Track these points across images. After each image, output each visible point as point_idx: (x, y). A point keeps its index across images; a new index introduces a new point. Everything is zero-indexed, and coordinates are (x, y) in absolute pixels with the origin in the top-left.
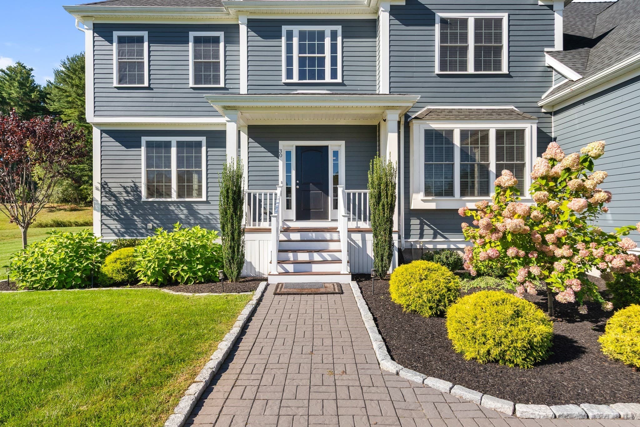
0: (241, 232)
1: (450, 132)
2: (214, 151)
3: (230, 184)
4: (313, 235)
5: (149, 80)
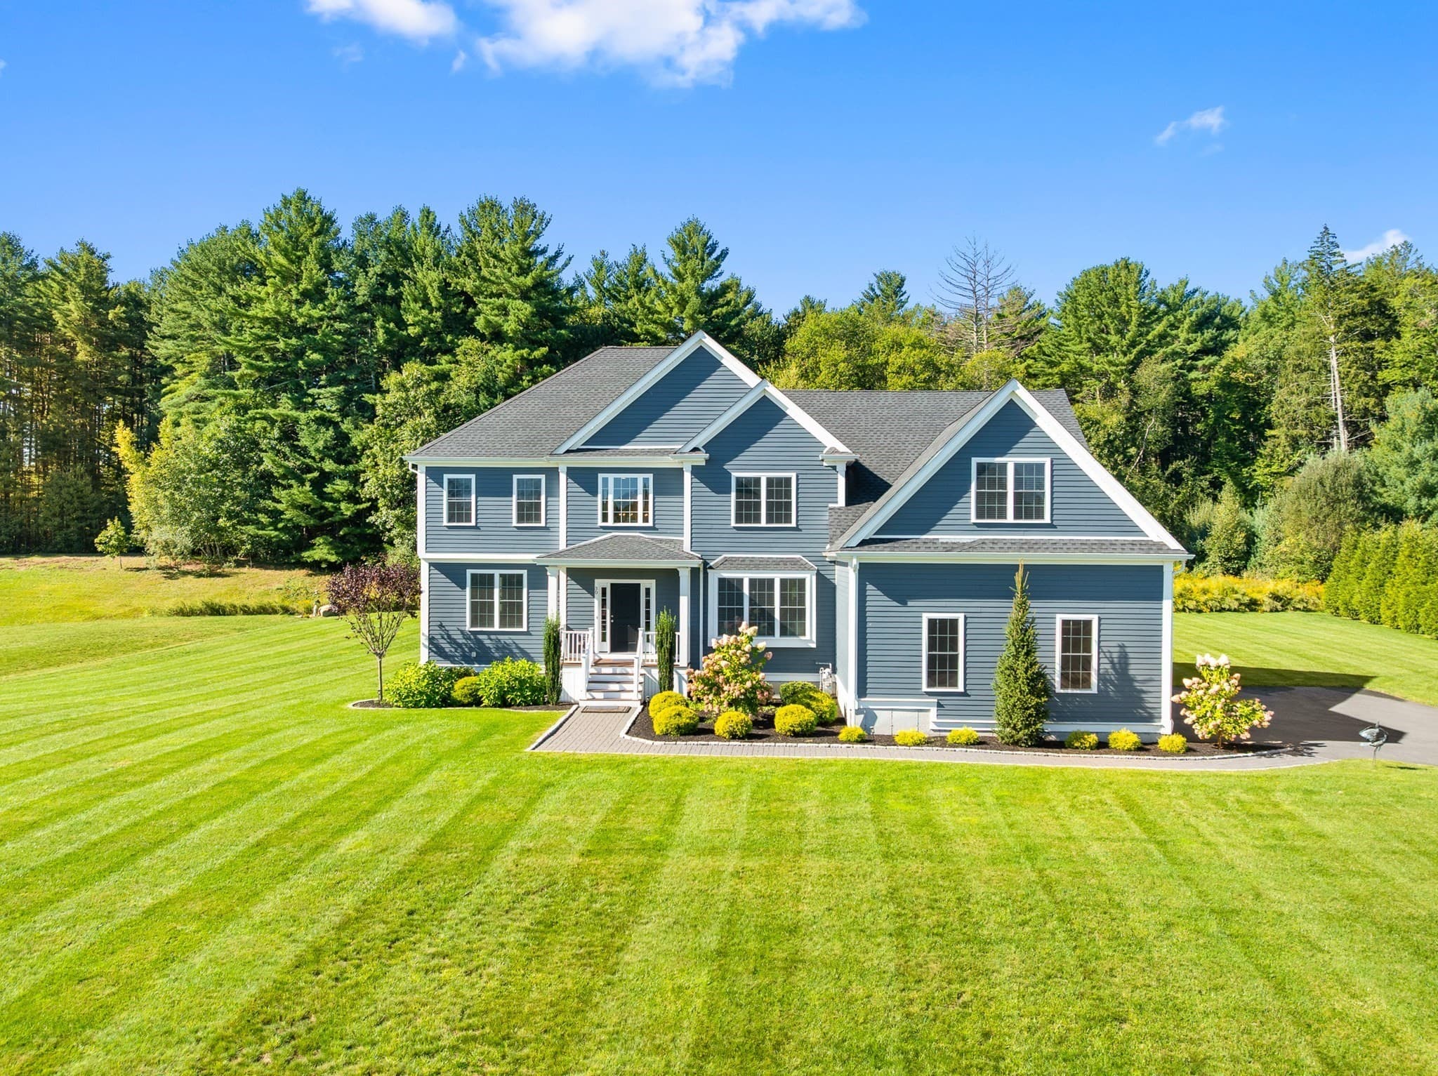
0: (559, 668)
1: (741, 581)
2: (534, 593)
3: (550, 632)
4: (619, 670)
5: (477, 519)
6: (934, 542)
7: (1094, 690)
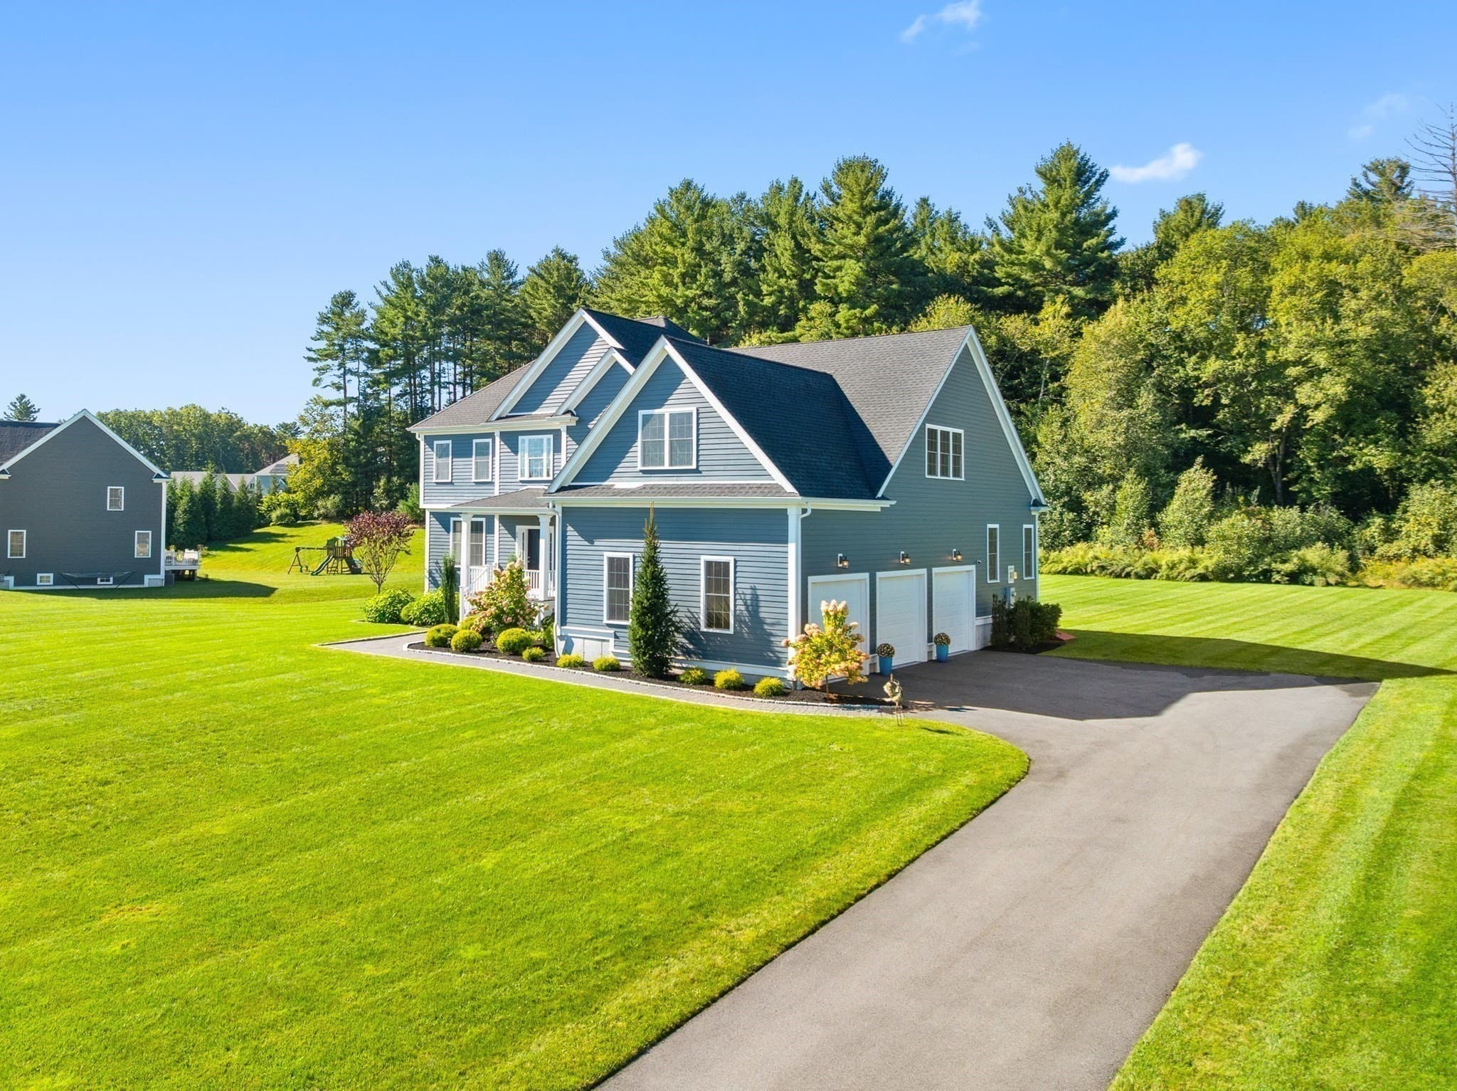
5: (452, 476)
6: (609, 487)
7: (731, 631)
